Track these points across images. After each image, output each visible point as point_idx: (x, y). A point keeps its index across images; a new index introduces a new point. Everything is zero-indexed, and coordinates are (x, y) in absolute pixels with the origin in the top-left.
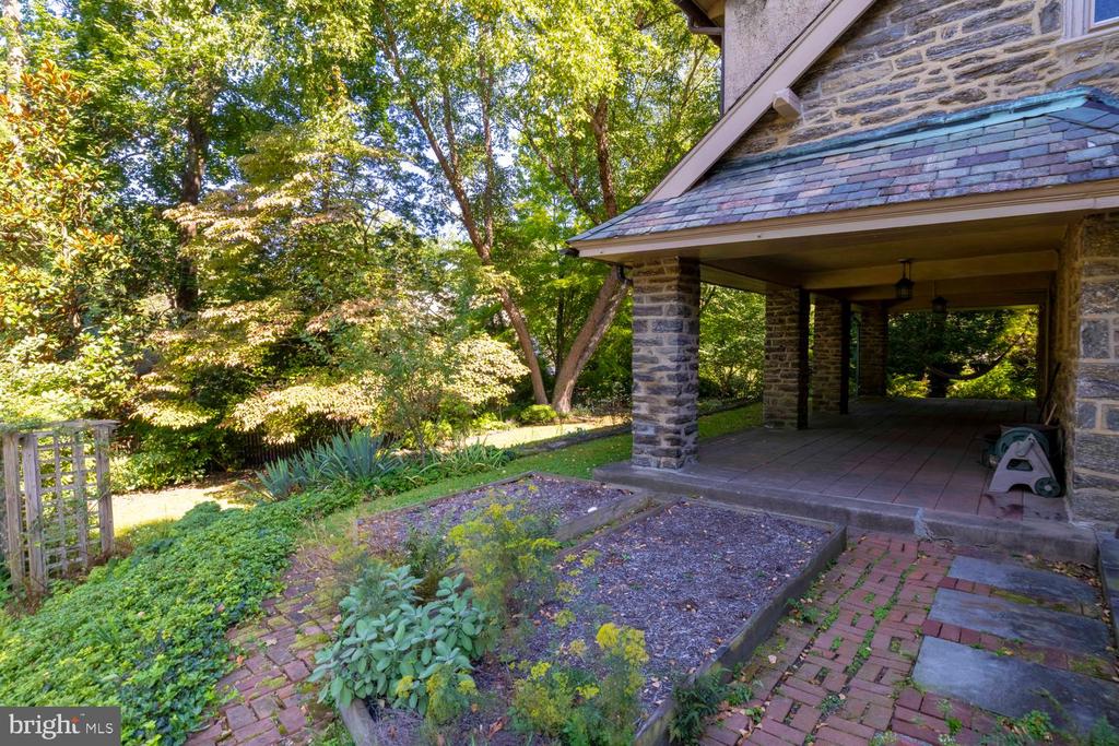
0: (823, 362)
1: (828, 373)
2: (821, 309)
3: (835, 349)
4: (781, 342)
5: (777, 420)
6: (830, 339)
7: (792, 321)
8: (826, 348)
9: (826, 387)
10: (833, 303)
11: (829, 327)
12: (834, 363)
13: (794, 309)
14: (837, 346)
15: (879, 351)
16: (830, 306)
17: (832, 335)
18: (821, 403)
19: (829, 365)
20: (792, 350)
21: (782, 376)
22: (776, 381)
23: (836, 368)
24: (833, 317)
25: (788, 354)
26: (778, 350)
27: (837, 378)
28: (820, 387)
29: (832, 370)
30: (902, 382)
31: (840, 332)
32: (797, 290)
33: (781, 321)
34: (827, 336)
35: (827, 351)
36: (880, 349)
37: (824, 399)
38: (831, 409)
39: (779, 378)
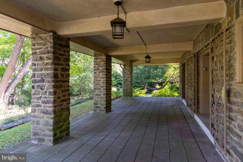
0: (98, 86)
1: (101, 92)
2: (97, 59)
3: (103, 79)
4: (41, 75)
5: (41, 137)
6: (101, 74)
7: (48, 58)
8: (99, 79)
9: (99, 99)
10: (102, 56)
11: (100, 68)
12: (102, 87)
13: (50, 49)
14: (104, 78)
15: (130, 80)
16: (101, 57)
17: (102, 72)
18: (98, 107)
19: (101, 88)
20: (49, 82)
21: (42, 102)
22: (39, 106)
23: (104, 89)
24: (102, 63)
25: (46, 85)
26: (40, 81)
27: (104, 94)
28: (97, 99)
29: (102, 90)
30: (138, 91)
31: (105, 71)
32: (51, 34)
33: (41, 59)
34: (99, 72)
35: (100, 81)
36: (130, 79)
37: (99, 105)
38: (102, 110)
39: (41, 104)
